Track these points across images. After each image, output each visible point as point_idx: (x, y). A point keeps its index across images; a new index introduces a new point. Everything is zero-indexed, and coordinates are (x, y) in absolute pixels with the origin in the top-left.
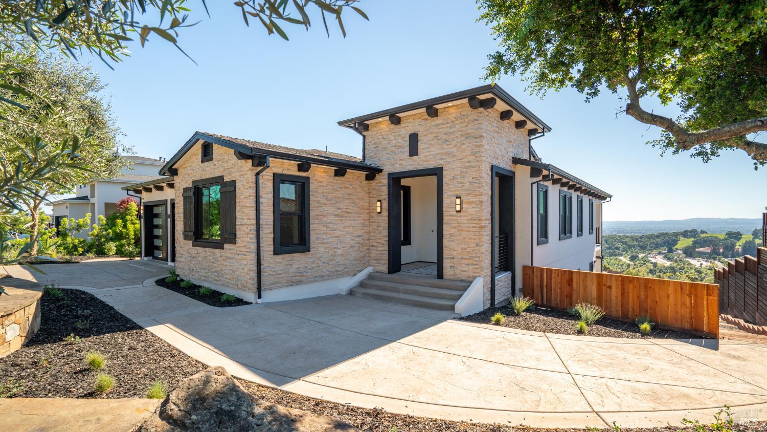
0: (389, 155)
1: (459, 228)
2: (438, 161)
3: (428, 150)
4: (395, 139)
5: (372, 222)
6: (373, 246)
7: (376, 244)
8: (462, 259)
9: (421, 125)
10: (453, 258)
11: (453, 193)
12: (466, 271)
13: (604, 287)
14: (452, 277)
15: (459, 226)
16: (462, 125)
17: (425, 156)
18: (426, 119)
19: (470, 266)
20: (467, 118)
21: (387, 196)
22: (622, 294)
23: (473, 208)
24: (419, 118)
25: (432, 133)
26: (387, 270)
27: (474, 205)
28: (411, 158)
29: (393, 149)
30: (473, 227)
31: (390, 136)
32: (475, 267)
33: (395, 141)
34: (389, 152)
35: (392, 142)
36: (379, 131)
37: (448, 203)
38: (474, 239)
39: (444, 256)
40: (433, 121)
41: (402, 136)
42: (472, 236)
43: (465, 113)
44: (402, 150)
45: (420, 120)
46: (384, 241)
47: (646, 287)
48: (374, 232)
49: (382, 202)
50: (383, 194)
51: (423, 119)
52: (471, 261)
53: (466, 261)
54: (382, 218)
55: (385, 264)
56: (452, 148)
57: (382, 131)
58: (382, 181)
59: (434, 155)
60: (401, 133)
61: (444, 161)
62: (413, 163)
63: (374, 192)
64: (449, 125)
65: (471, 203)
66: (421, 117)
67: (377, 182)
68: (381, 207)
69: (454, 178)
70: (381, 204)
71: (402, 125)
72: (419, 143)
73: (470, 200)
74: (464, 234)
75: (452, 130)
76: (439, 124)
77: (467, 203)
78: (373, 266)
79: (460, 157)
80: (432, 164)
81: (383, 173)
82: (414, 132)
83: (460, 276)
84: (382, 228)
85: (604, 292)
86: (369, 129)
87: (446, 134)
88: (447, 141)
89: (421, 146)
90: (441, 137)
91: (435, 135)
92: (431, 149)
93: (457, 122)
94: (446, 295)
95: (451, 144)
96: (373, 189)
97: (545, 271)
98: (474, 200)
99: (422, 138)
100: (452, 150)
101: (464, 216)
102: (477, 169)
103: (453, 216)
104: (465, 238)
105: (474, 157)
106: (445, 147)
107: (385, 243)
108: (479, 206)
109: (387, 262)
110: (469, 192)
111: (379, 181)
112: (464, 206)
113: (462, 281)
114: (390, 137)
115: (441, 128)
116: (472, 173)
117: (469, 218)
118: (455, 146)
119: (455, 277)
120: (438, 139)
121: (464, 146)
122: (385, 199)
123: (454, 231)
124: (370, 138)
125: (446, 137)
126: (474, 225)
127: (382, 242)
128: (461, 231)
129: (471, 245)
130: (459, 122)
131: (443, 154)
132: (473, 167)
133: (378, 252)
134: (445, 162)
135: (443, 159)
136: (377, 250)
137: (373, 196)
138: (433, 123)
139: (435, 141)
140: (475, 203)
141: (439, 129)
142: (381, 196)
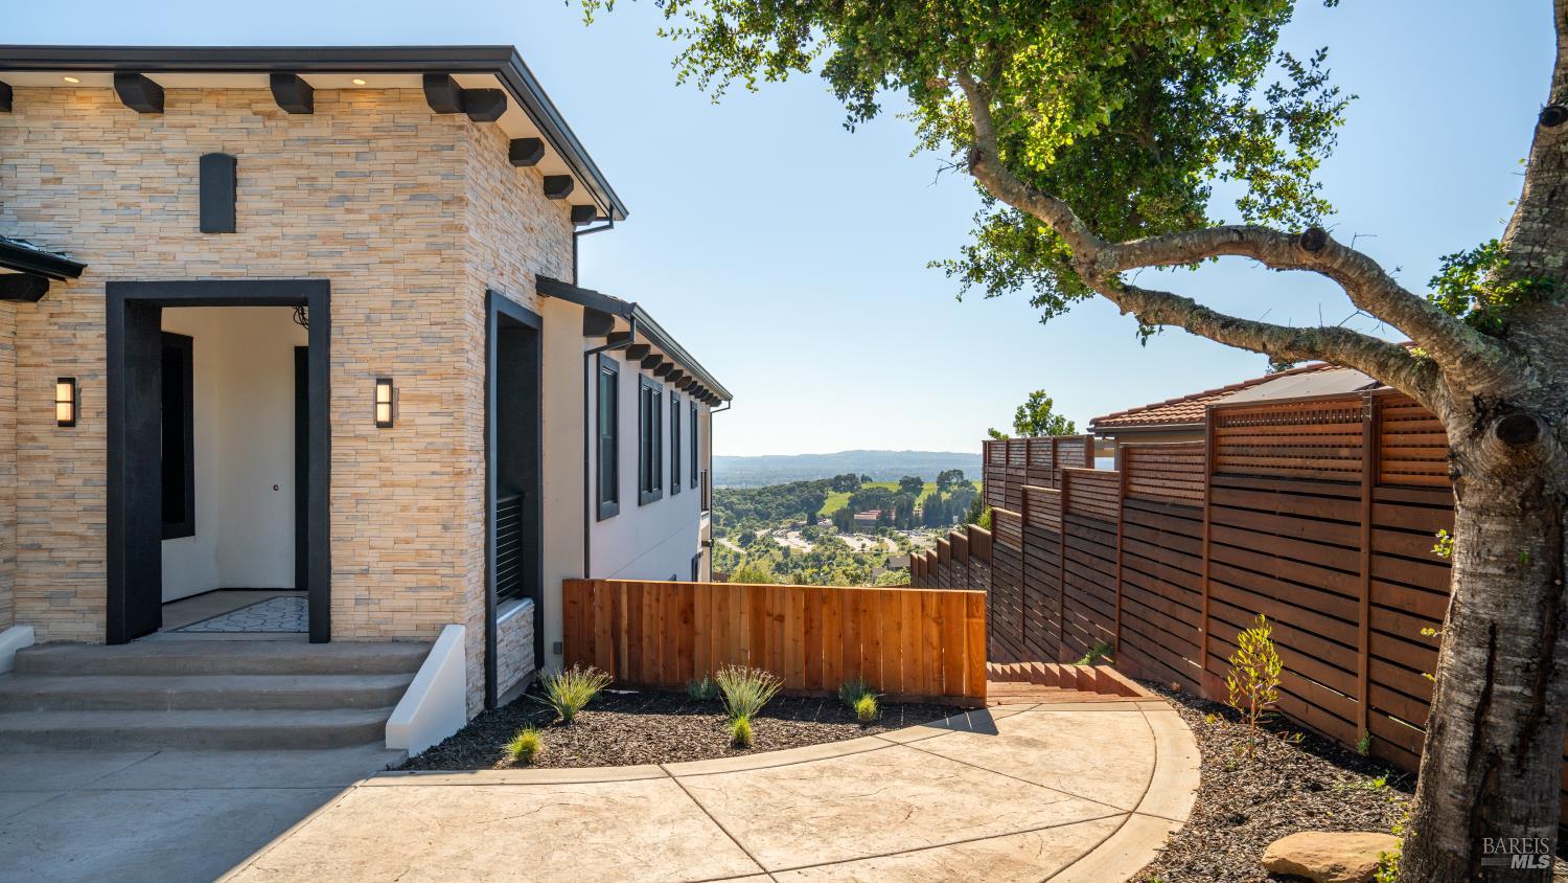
0: (110, 218)
1: (386, 477)
2: (312, 260)
3: (276, 218)
4: (139, 164)
5: (29, 459)
6: (38, 548)
7: (48, 541)
8: (395, 572)
9: (249, 131)
10: (365, 573)
11: (365, 366)
12: (409, 610)
13: (768, 620)
14: (364, 633)
15: (388, 470)
16: (399, 156)
17: (263, 239)
18: (270, 116)
19: (424, 594)
20: (416, 136)
21: (104, 365)
22: (806, 633)
23: (432, 414)
24: (241, 106)
25: (289, 165)
26: (103, 632)
27: (436, 407)
28: (206, 237)
29: (131, 196)
30: (433, 473)
31: (118, 148)
32: (440, 594)
33: (142, 172)
34: (112, 204)
35: (121, 171)
36: (66, 123)
37: (348, 398)
38: (437, 510)
39: (335, 566)
40: (295, 125)
41: (170, 156)
42: (427, 500)
43: (410, 121)
44: (170, 207)
45: (247, 113)
46: (90, 526)
47: (856, 610)
48: (39, 496)
49: (80, 383)
50: (86, 356)
51: (255, 114)
52: (425, 579)
53: (410, 580)
54: (79, 444)
55: (94, 610)
56: (363, 223)
57: (80, 123)
58: (79, 307)
59: (297, 237)
60: (165, 144)
61: (337, 260)
62: (215, 257)
63: (39, 345)
64: (352, 149)
65: (428, 399)
66: (249, 106)
67: (56, 310)
68: (74, 402)
69: (368, 318)
70: (75, 393)
71: (168, 118)
72: (239, 191)
73: (423, 392)
74: (403, 495)
75: (362, 166)
76: (316, 141)
77: (412, 399)
78: (32, 622)
79: (391, 255)
80: (290, 266)
81: (82, 280)
82: (218, 149)
83: (389, 627)
84: (80, 482)
85: (767, 631)
86: (14, 104)
87: (340, 174)
88: (345, 198)
89: (247, 202)
90: (323, 182)
91: (303, 172)
92: (285, 219)
93: (382, 143)
94: (348, 693)
95: (359, 211)
96: (36, 336)
97: (624, 588)
98: (436, 390)
99: (251, 175)
100: (362, 230)
101: (404, 440)
102: (447, 296)
103: (364, 438)
104: (404, 508)
105: (438, 259)
106: (340, 216)
107: (90, 533)
108: (453, 408)
109: (103, 602)
110: (419, 366)
111: (66, 308)
112: (403, 408)
113: (395, 641)
114: (113, 152)
115: (325, 154)
116: (432, 309)
117: (421, 446)
118: (373, 219)
119: (374, 634)
120: (313, 190)
121: (402, 221)
122: (93, 375)
123: (366, 486)
124: (20, 142)
125: (340, 185)
126: (436, 467)
127: (81, 530)
128: (393, 485)
129: (426, 530)
130: (386, 143)
131: (326, 239)
132: (434, 289)
133: (60, 569)
134: (338, 266)
135: (331, 254)
136: (53, 562)
137: (34, 361)
138: (295, 133)
139: (303, 194)
140: (439, 399)
141: (316, 154)
142: (74, 361)
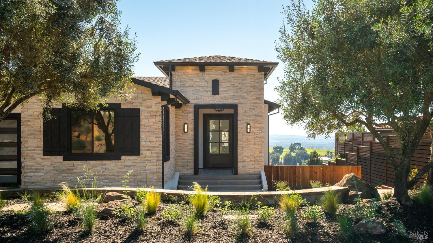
0: (194, 92)
1: (248, 143)
2: (234, 100)
3: (227, 92)
4: (200, 81)
5: (178, 139)
6: (180, 156)
7: (182, 155)
8: (250, 161)
9: (221, 75)
10: (244, 161)
11: (244, 121)
12: (253, 168)
14: (244, 173)
15: (249, 141)
16: (251, 80)
17: (224, 96)
18: (225, 72)
19: (256, 165)
20: (254, 76)
21: (193, 121)
22: (322, 176)
23: (257, 130)
24: (220, 70)
26: (193, 173)
27: (258, 129)
28: (213, 96)
29: (198, 88)
30: (258, 142)
31: (196, 78)
32: (259, 165)
33: (201, 83)
34: (194, 89)
35: (196, 83)
36: (185, 73)
37: (241, 127)
38: (259, 149)
39: (239, 160)
40: (230, 74)
41: (206, 80)
42: (257, 147)
43: (253, 73)
44: (206, 90)
45: (221, 71)
46: (190, 152)
48: (180, 147)
49: (188, 124)
50: (189, 119)
51: (223, 72)
52: (256, 162)
53: (253, 163)
54: (188, 136)
55: (191, 169)
56: (244, 93)
57: (188, 73)
58: (188, 109)
59: (231, 96)
60: (205, 77)
61: (239, 100)
62: (215, 100)
63: (180, 117)
64: (242, 79)
65: (257, 127)
66: (222, 70)
67: (184, 110)
68: (188, 128)
69: (245, 112)
70: (188, 126)
71: (206, 73)
72: (220, 87)
73: (256, 126)
74: (252, 146)
75: (244, 82)
76: (235, 77)
77: (253, 127)
78: (179, 171)
79: (250, 99)
80: (230, 102)
81: (189, 104)
82: (215, 79)
83: (249, 172)
84: (188, 144)
85: (313, 176)
86: (176, 70)
87: (239, 84)
88: (240, 88)
89: (221, 89)
90: (236, 85)
91: (231, 83)
92: (229, 92)
93: (247, 78)
95: (243, 91)
96: (179, 115)
98: (258, 126)
99: (222, 84)
100: (244, 94)
101: (252, 135)
102: (261, 108)
103: (244, 135)
104: (252, 149)
105: (258, 100)
106: (240, 92)
107: (190, 154)
108: (262, 129)
109: (193, 167)
110: (255, 121)
111: (186, 110)
112: (252, 129)
113: (250, 174)
114: (195, 79)
115: (236, 80)
116: (257, 110)
117: (256, 137)
118: (246, 92)
119: (246, 173)
120: (234, 86)
121: (252, 93)
122: (191, 123)
123: (244, 144)
124: (177, 77)
125: (239, 86)
126: (258, 141)
127: (188, 153)
128: (250, 144)
129: (256, 153)
130: (249, 78)
131: (236, 96)
132: (258, 106)
133: (184, 161)
134: (239, 102)
135: (238, 99)
136: (183, 159)
137: (179, 120)
138: (231, 75)
139: (232, 88)
140: (259, 127)
141: (235, 80)
142: (187, 120)
